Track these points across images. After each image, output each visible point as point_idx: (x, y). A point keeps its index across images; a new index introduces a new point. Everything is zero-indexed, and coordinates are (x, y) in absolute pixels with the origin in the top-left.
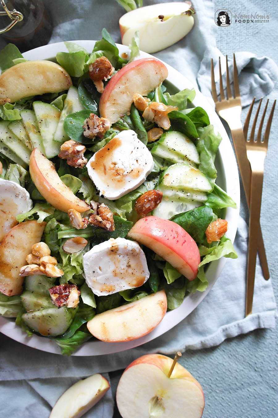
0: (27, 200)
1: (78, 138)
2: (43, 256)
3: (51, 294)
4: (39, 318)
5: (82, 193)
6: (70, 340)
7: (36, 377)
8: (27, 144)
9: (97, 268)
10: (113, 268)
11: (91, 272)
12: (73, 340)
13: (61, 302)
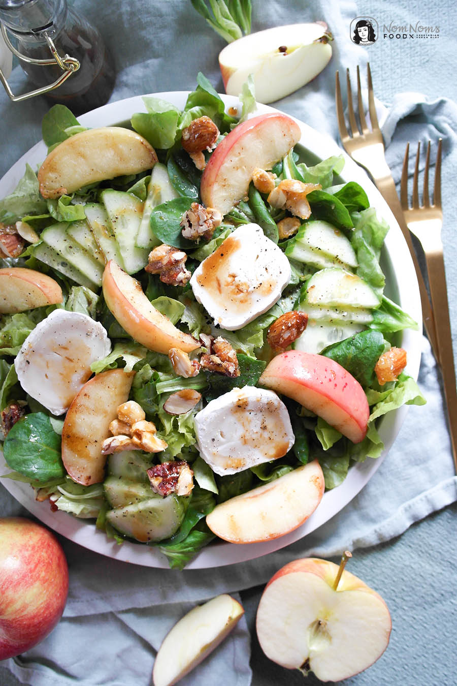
0: (104, 339)
1: (174, 241)
2: (135, 422)
3: (151, 477)
4: (133, 516)
5: (186, 323)
6: (183, 545)
7: (130, 606)
8: (96, 256)
9: (217, 434)
10: (241, 432)
11: (209, 441)
12: (187, 545)
13: (168, 489)
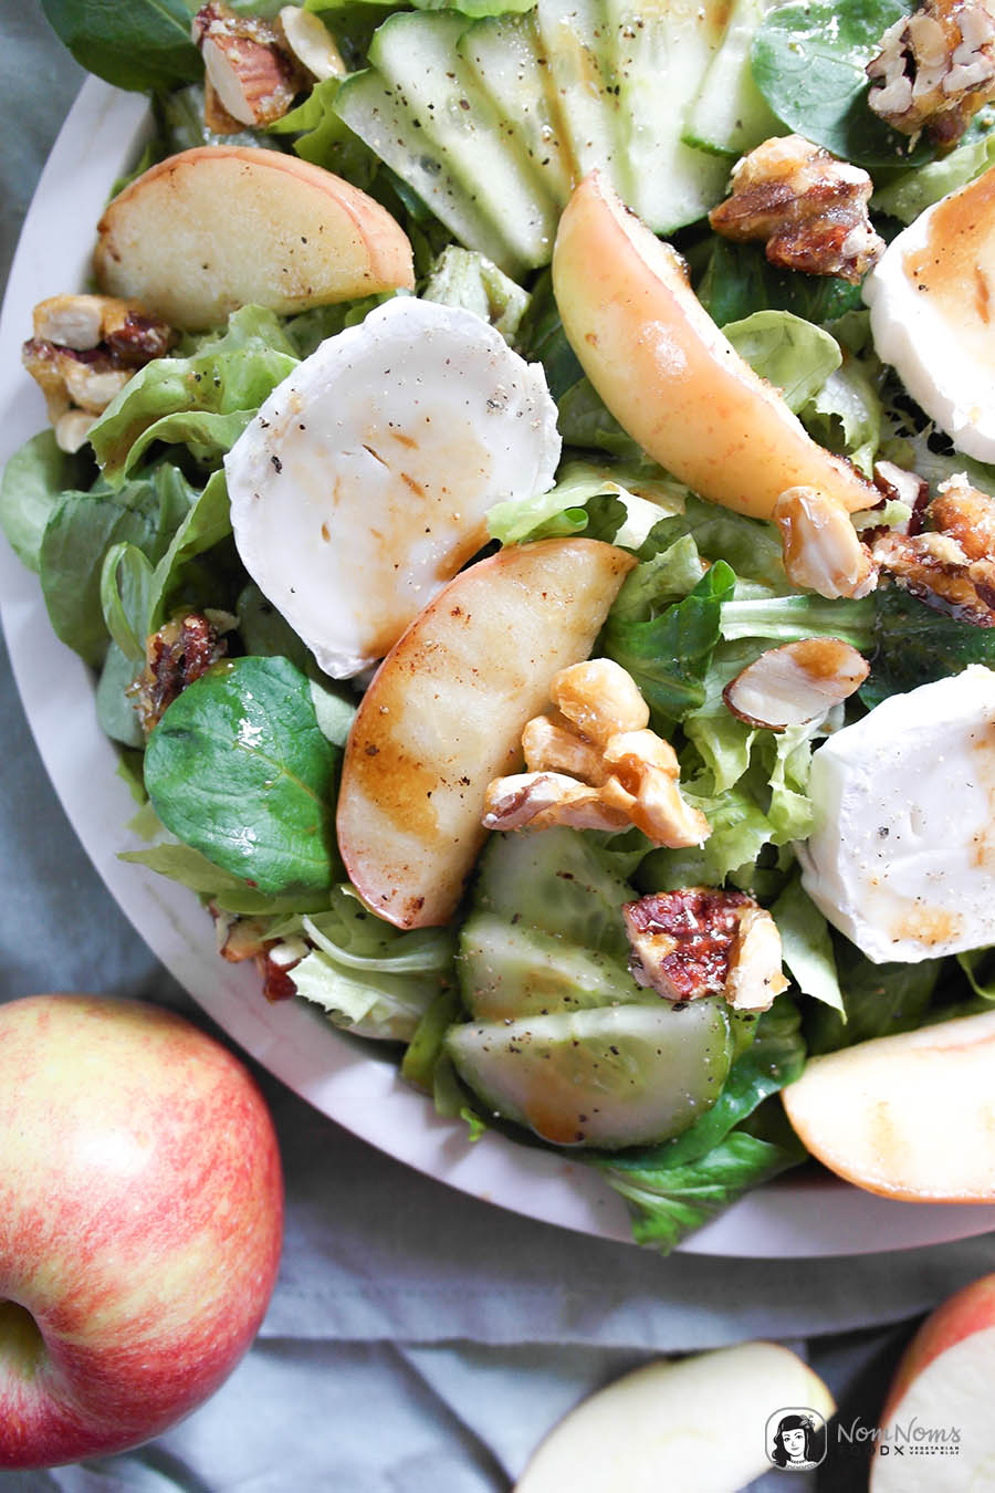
0: (546, 428)
1: (827, 129)
2: (617, 731)
3: (640, 932)
4: (546, 1053)
5: (836, 419)
6: (692, 1174)
7: (452, 1331)
8: (544, 151)
9: (902, 813)
10: (977, 818)
11: (870, 833)
12: (705, 1176)
13: (692, 977)
